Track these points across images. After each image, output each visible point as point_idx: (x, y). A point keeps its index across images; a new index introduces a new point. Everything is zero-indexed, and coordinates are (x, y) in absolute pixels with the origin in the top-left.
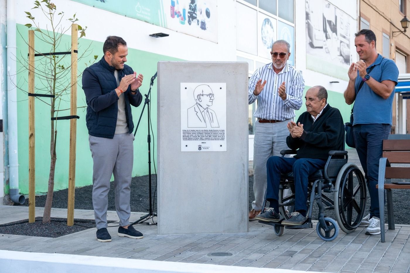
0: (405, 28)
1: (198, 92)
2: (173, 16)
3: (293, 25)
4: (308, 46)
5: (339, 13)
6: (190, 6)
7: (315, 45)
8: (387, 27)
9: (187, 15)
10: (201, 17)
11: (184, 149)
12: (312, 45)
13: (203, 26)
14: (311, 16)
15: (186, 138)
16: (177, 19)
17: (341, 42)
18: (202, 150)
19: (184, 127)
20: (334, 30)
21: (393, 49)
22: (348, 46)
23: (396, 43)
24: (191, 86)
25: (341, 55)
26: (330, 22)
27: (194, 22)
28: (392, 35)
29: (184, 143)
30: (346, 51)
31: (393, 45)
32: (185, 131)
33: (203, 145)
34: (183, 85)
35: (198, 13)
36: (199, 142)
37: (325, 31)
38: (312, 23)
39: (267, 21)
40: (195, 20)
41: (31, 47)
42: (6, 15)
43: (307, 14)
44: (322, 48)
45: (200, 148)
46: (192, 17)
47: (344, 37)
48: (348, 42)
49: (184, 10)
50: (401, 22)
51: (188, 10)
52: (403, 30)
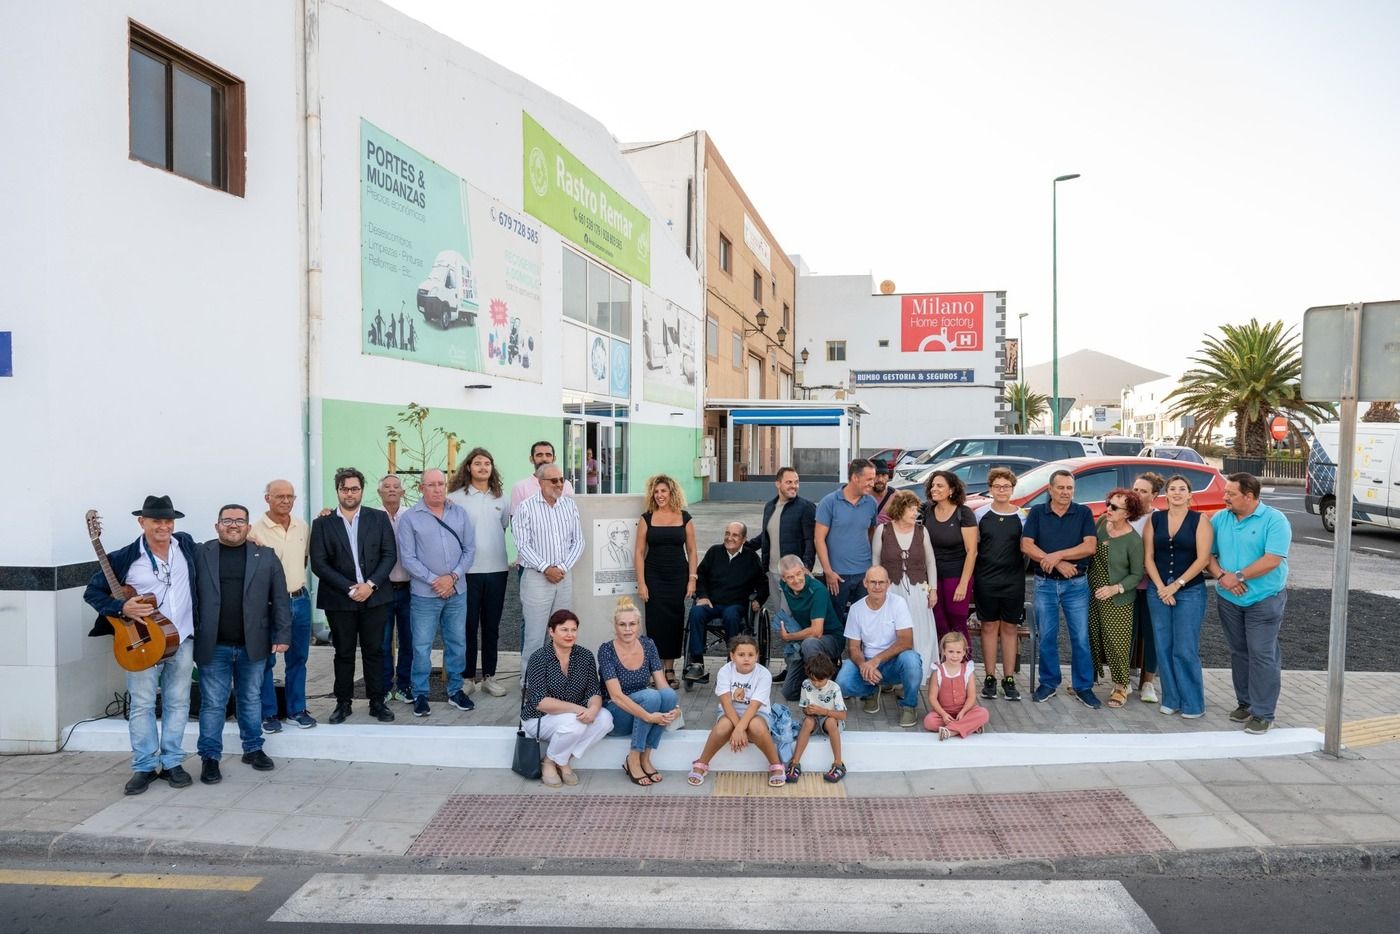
0: (762, 325)
1: (613, 529)
2: (491, 356)
3: (628, 341)
4: (646, 367)
5: (682, 315)
6: (511, 338)
7: (654, 366)
8: (739, 324)
9: (507, 350)
10: (523, 350)
11: (596, 593)
12: (650, 366)
13: (526, 365)
14: (650, 324)
15: (599, 581)
16: (496, 359)
17: (685, 355)
18: (617, 593)
19: (597, 568)
20: (676, 340)
21: (746, 352)
22: (693, 359)
23: (748, 344)
24: (604, 522)
25: (684, 374)
26: (671, 329)
27: (515, 360)
28: (745, 333)
29: (596, 586)
30: (689, 367)
31: (746, 348)
32: (597, 574)
33: (617, 588)
34: (596, 522)
35: (519, 345)
36: (613, 585)
37: (666, 343)
38: (650, 335)
39: (598, 341)
40: (516, 357)
41: (392, 463)
42: (308, 390)
43: (645, 323)
44: (661, 367)
45: (614, 591)
46: (513, 353)
47: (688, 348)
48: (692, 354)
49: (504, 344)
50: (757, 316)
51: (508, 344)
52: (759, 328)
